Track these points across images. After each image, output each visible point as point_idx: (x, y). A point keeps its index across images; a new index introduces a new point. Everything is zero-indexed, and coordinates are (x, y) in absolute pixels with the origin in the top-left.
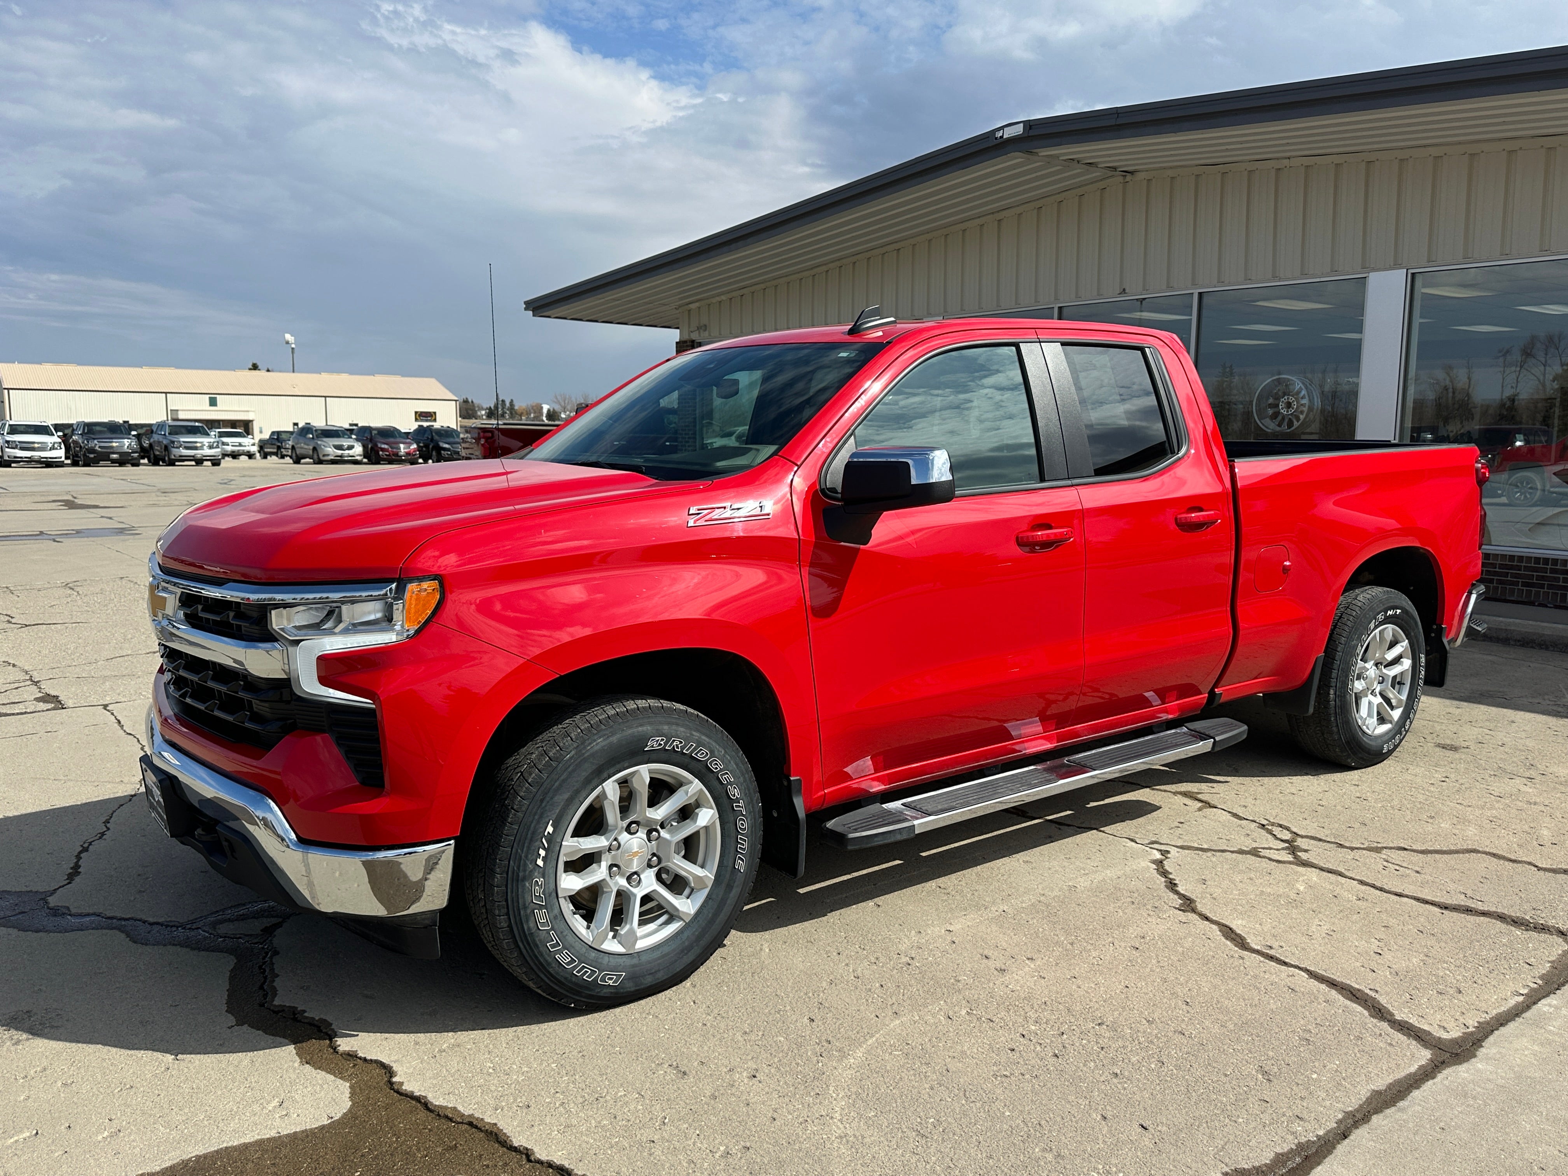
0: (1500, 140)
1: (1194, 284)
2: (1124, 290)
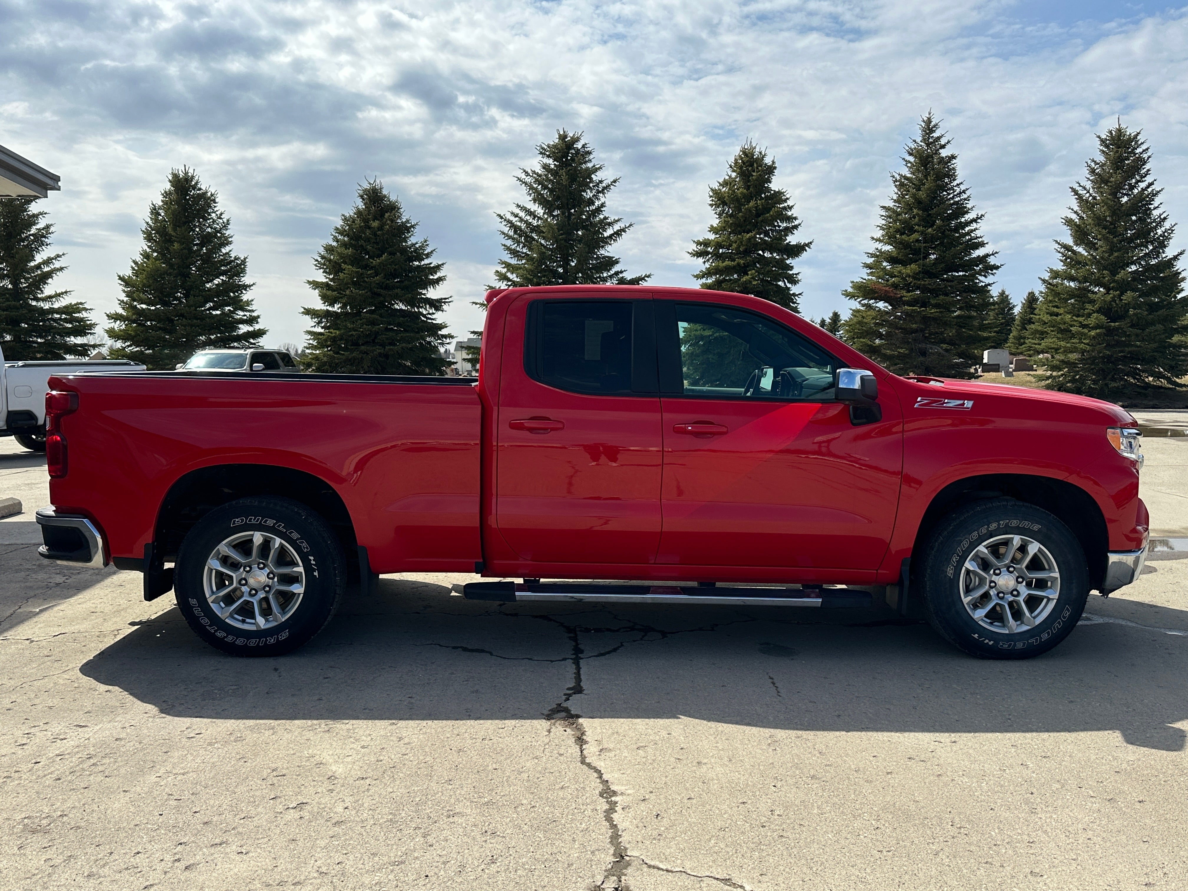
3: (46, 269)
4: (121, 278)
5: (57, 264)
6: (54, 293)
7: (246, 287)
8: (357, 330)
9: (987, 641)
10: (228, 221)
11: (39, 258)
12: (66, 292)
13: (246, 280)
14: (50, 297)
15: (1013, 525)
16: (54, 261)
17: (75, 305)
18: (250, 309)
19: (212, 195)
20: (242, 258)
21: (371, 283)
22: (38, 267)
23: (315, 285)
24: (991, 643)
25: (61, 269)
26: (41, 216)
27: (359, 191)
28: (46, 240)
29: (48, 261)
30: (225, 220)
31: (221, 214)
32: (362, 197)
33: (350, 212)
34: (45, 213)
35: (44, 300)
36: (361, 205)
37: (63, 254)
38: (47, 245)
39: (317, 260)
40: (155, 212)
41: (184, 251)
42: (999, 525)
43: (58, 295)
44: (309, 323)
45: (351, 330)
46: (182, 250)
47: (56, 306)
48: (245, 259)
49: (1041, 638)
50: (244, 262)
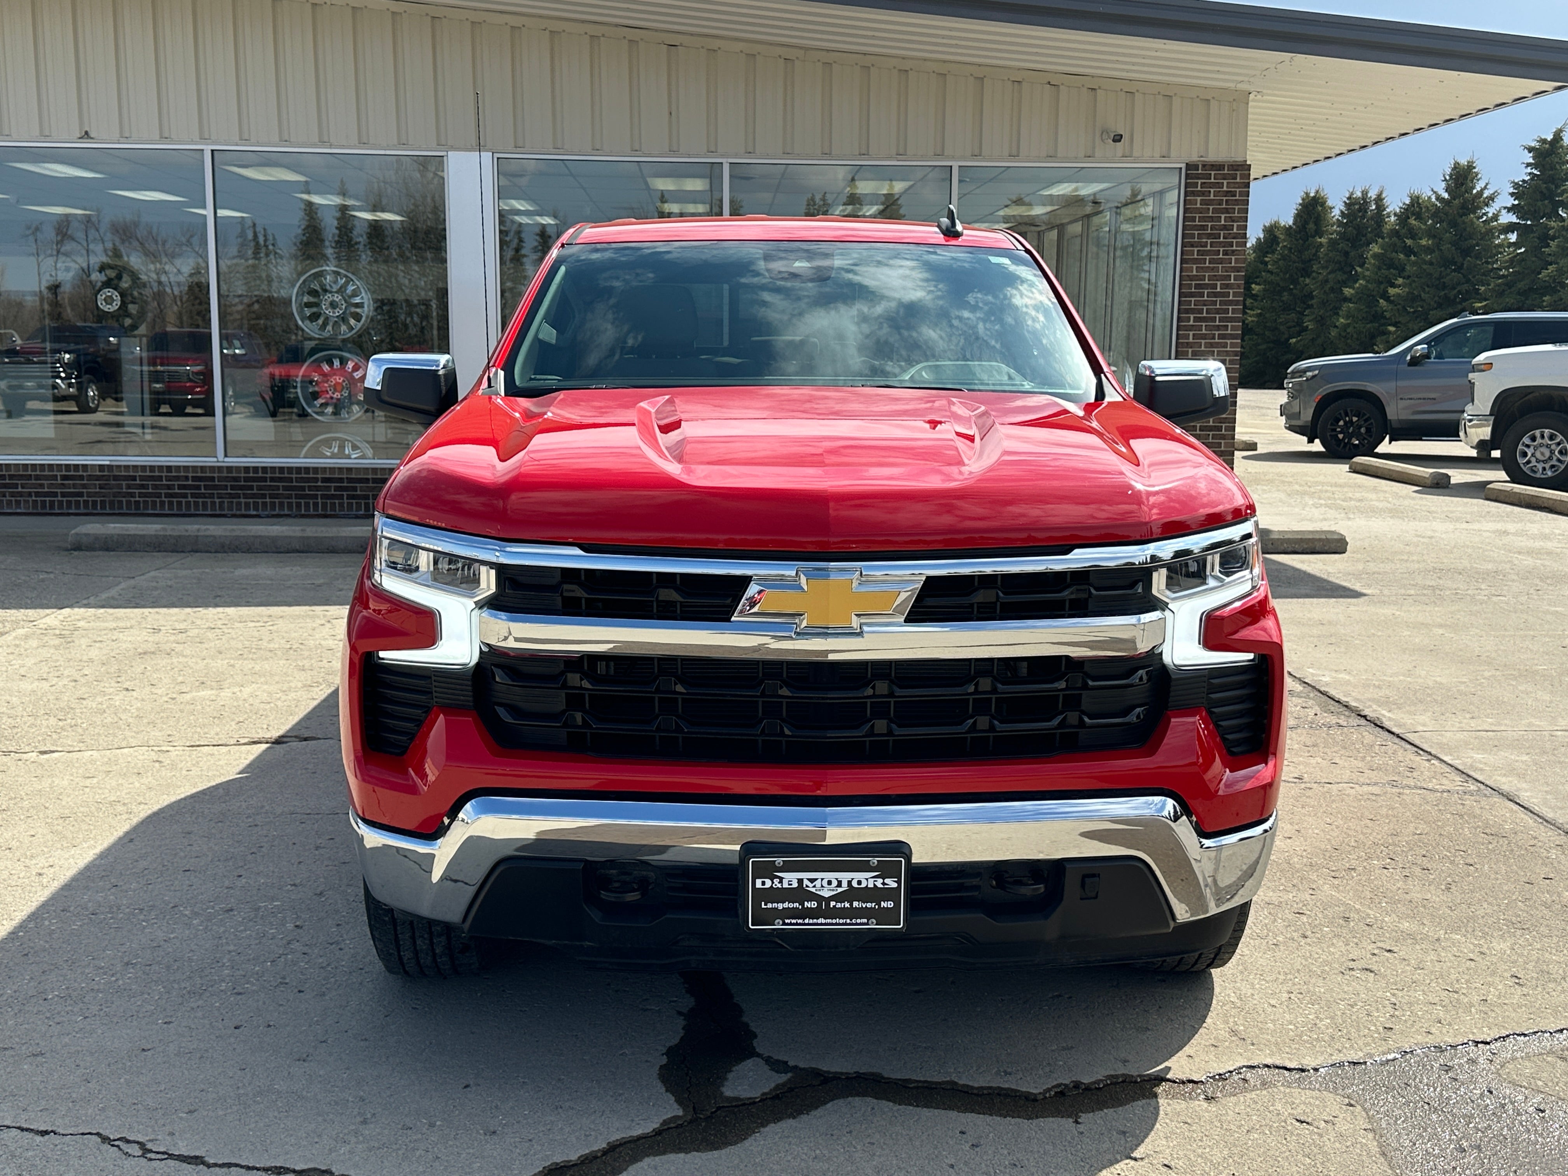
0: (583, 21)
1: (203, 139)
2: (86, 133)
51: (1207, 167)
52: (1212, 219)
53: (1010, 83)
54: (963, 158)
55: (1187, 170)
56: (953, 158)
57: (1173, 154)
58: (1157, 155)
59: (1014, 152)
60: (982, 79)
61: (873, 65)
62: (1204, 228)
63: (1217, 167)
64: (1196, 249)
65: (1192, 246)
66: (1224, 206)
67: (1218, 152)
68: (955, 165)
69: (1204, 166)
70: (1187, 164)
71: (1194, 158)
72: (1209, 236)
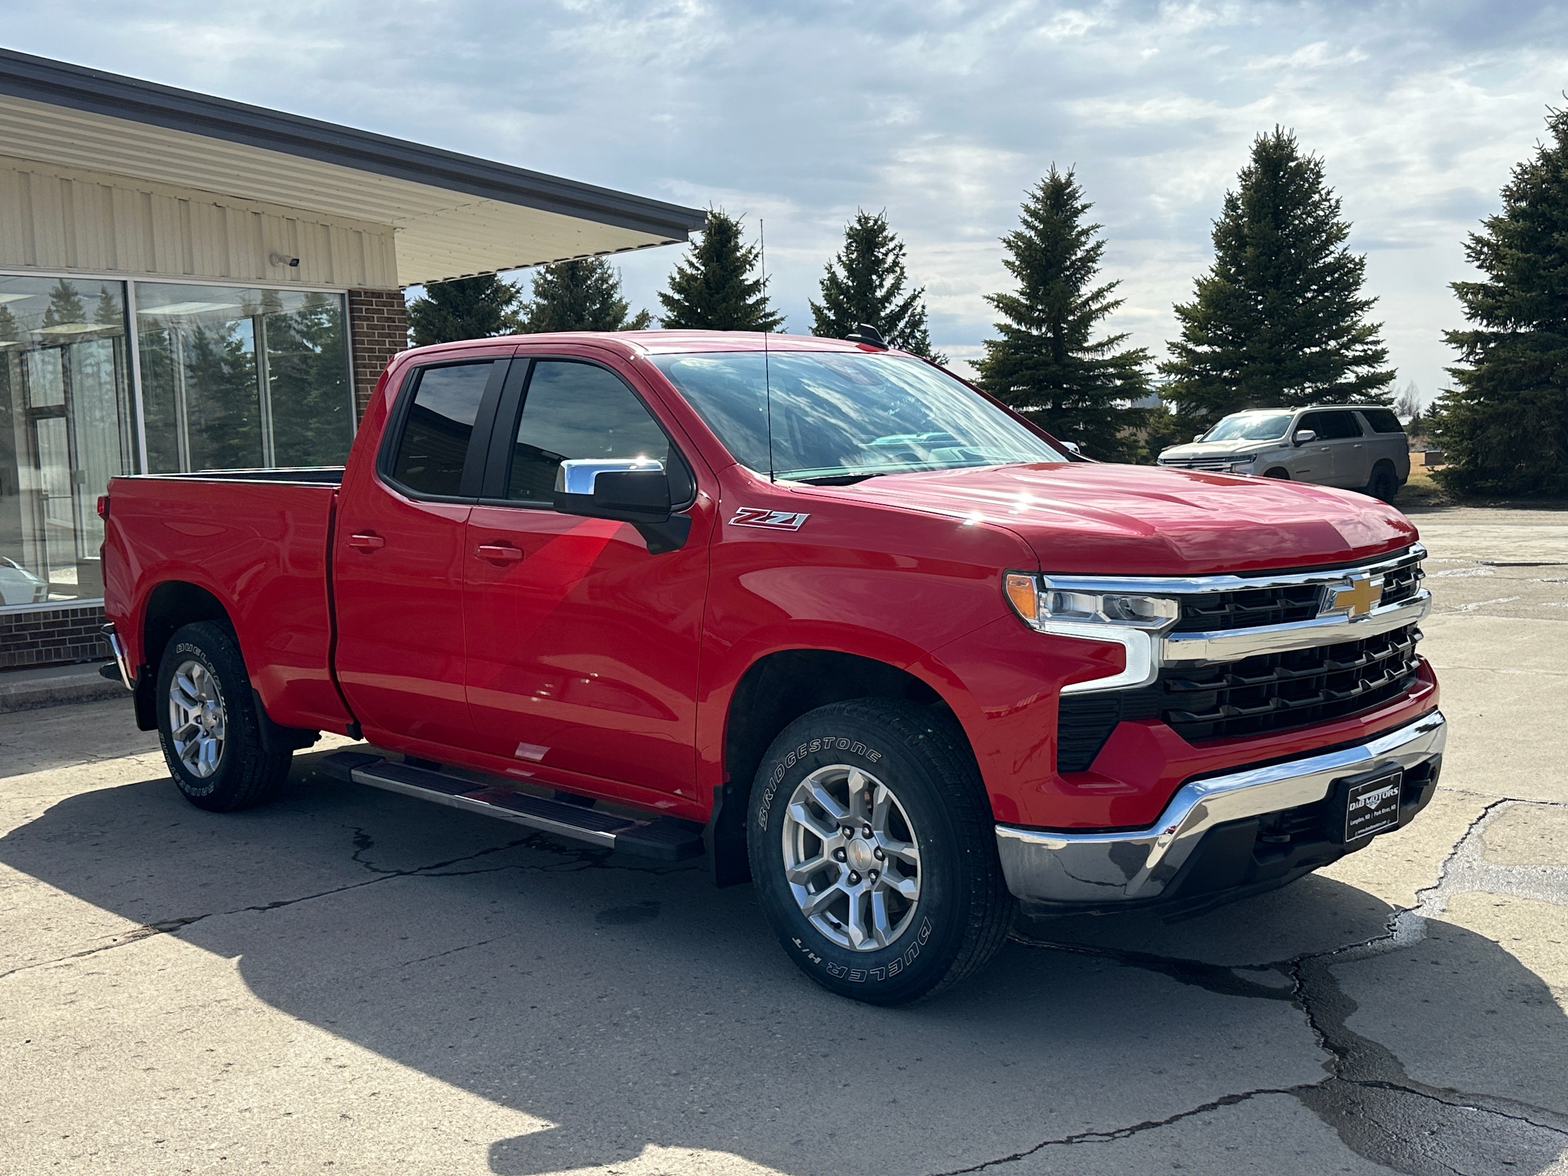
3: (1095, 306)
4: (1178, 309)
5: (1110, 298)
6: (1106, 339)
7: (1363, 305)
8: (1515, 362)
9: (811, 956)
10: (1337, 201)
11: (1086, 290)
12: (1122, 336)
13: (1360, 295)
14: (1101, 345)
15: (842, 747)
16: (1105, 293)
17: (1134, 352)
18: (1375, 339)
19: (1316, 165)
20: (1357, 260)
21: (1551, 277)
22: (1086, 303)
23: (1462, 289)
24: (817, 960)
25: (1117, 303)
26: (1092, 232)
27: (1549, 120)
28: (1094, 265)
29: (1098, 295)
30: (1333, 202)
31: (1328, 193)
32: (1554, 127)
33: (1532, 158)
34: (1098, 227)
35: (1088, 350)
36: (1552, 144)
37: (1118, 282)
38: (1094, 272)
39: (1469, 247)
40: (1231, 204)
41: (1262, 258)
42: (822, 743)
43: (1111, 341)
44: (1453, 355)
45: (1506, 361)
46: (1258, 257)
47: (1108, 356)
48: (1361, 260)
49: (888, 972)
50: (1361, 264)
51: (369, 295)
52: (378, 343)
53: (177, 201)
54: (137, 273)
55: (349, 296)
56: (127, 273)
57: (336, 280)
58: (322, 280)
59: (188, 271)
60: (148, 195)
61: (32, 172)
62: (372, 350)
63: (377, 294)
64: (368, 370)
65: (365, 367)
66: (387, 331)
67: (374, 282)
68: (130, 280)
69: (366, 293)
70: (349, 291)
71: (355, 286)
72: (378, 358)
